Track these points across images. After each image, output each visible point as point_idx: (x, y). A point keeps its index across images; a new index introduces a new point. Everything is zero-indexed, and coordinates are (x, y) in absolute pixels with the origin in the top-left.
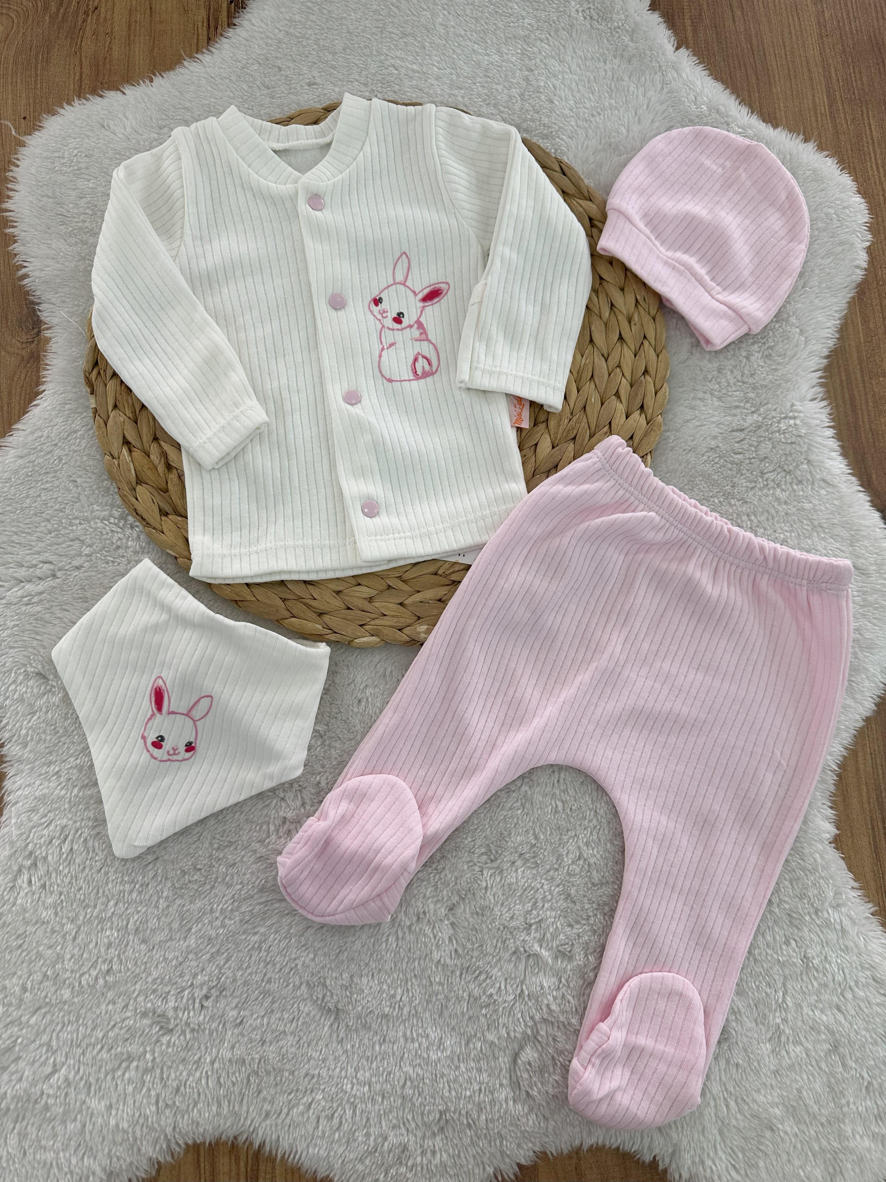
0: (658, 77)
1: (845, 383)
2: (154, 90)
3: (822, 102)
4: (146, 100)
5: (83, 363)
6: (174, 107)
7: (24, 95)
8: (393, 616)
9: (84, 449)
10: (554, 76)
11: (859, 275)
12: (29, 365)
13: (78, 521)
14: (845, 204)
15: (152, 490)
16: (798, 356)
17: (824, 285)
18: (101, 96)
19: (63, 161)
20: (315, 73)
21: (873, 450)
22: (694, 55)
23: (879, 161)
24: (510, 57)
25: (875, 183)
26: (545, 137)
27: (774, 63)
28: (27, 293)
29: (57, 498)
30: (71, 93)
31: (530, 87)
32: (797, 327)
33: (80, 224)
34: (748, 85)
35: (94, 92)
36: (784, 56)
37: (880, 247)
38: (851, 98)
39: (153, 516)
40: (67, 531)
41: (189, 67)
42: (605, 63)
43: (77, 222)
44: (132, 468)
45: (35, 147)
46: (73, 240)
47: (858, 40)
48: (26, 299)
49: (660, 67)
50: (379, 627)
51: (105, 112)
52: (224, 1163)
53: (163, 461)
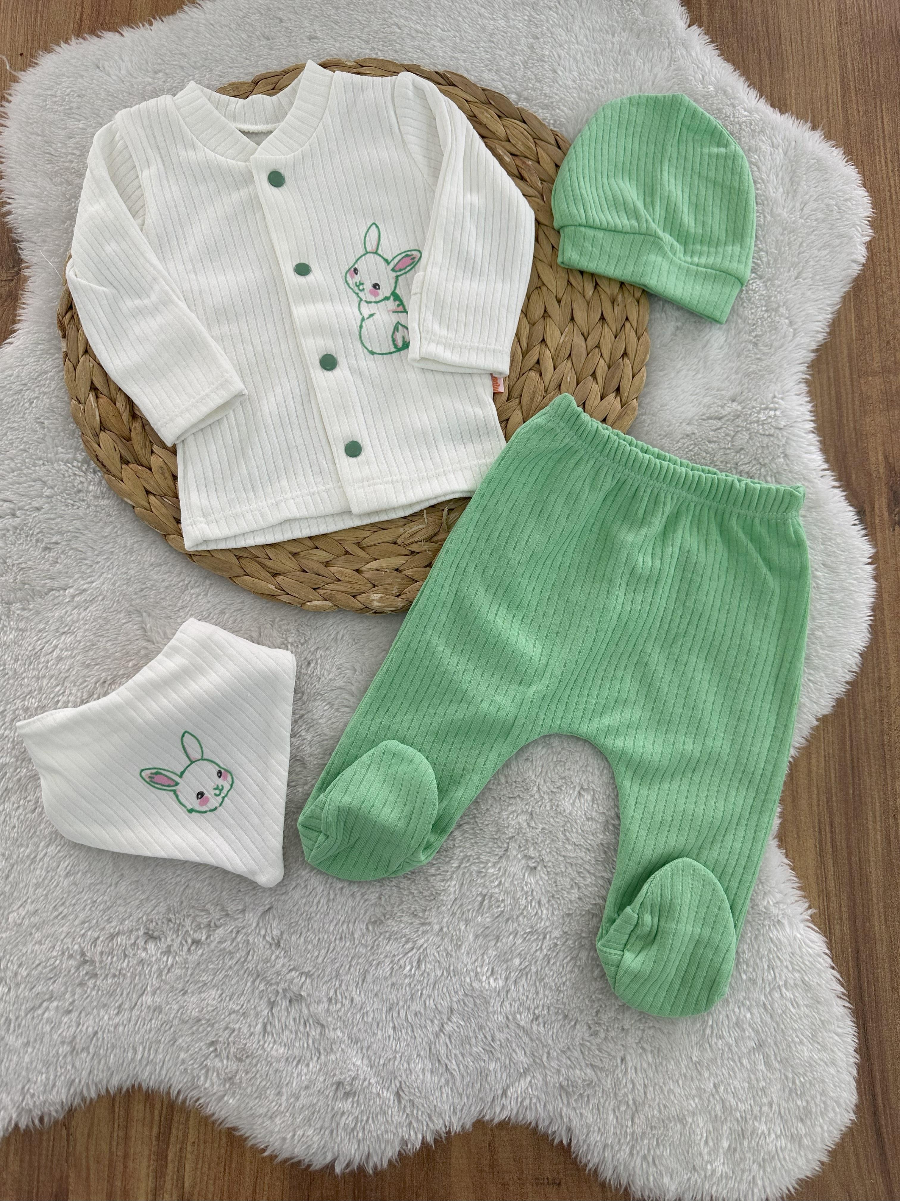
0: (666, 54)
1: (832, 379)
2: (152, 33)
3: (835, 90)
4: (143, 44)
5: (57, 306)
6: (170, 52)
7: (22, 31)
8: (347, 582)
9: (54, 390)
10: (561, 46)
11: (855, 270)
12: (6, 303)
13: (41, 462)
14: (847, 196)
15: (115, 437)
16: (785, 347)
17: (818, 277)
18: (99, 37)
19: (54, 99)
20: (316, 27)
21: (855, 450)
22: (706, 34)
23: (888, 156)
24: (516, 22)
25: (882, 178)
26: (545, 107)
27: (789, 48)
28: (10, 230)
29: (22, 438)
30: (70, 32)
31: (534, 55)
32: (787, 318)
33: (67, 164)
34: (760, 69)
35: (93, 32)
36: (800, 41)
37: (881, 244)
38: (865, 89)
39: (113, 463)
40: (30, 471)
41: (189, 12)
42: (613, 36)
43: (64, 162)
44: (97, 414)
45: (29, 84)
46: (58, 180)
47: (878, 30)
48: (8, 237)
49: (669, 43)
50: (333, 592)
51: (100, 52)
52: (138, 1110)
53: (128, 408)
